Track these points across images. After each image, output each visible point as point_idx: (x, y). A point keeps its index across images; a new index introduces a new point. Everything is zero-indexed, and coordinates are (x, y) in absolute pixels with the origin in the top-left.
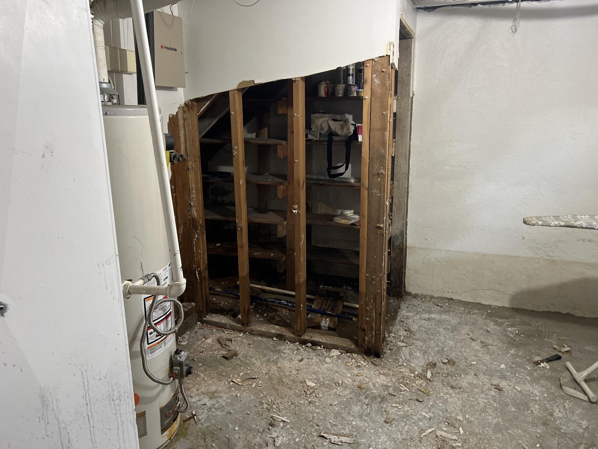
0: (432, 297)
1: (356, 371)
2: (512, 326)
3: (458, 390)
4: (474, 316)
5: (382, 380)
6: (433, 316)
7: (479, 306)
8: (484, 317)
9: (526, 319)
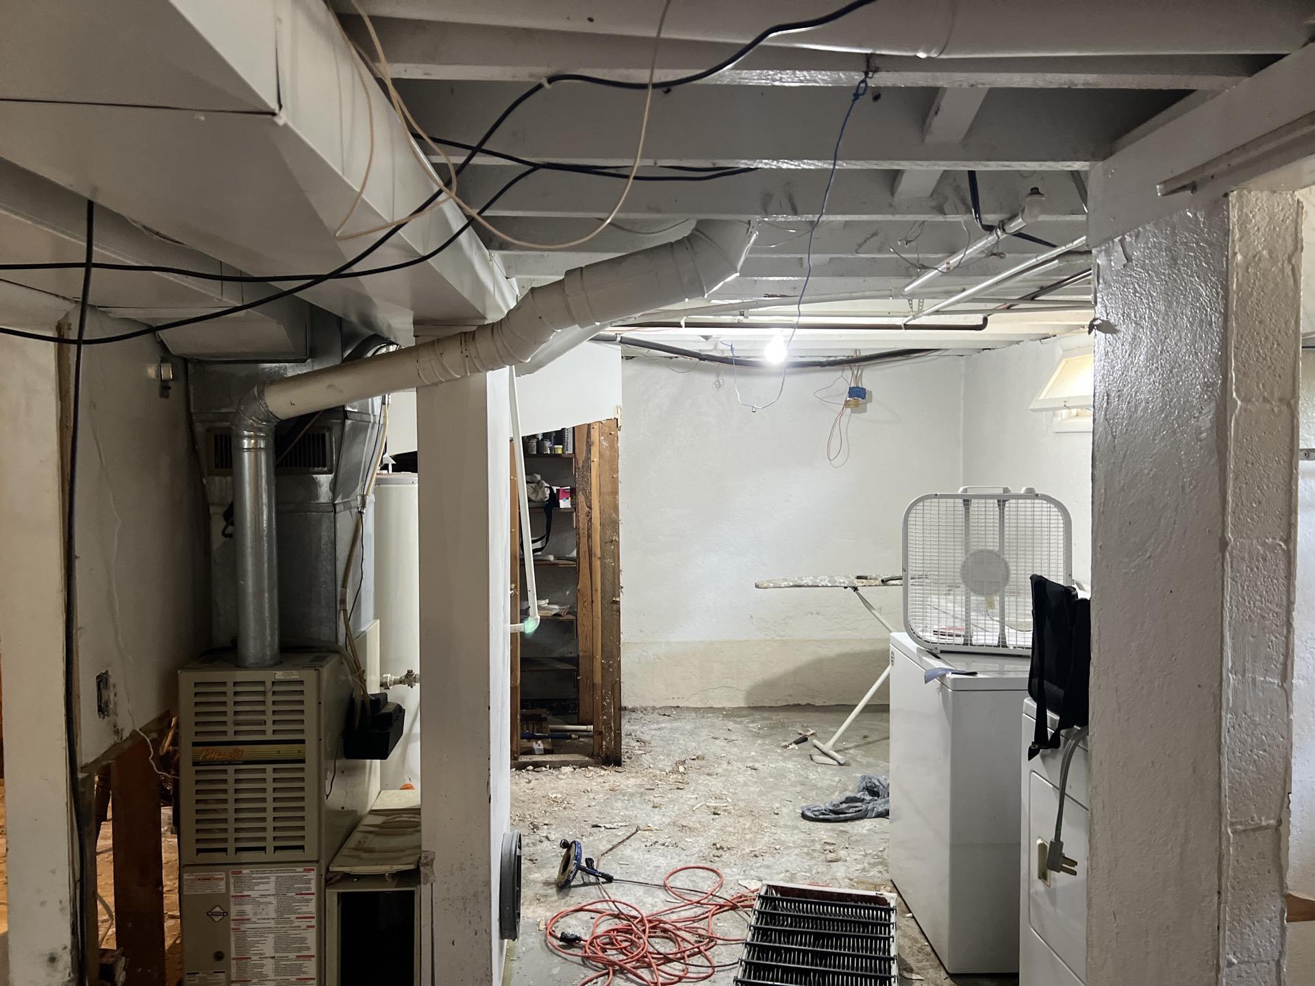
0: (654, 708)
1: (600, 780)
2: (753, 722)
3: (715, 776)
4: (709, 720)
5: (632, 781)
6: (663, 725)
7: (711, 710)
8: (720, 719)
9: (766, 715)
